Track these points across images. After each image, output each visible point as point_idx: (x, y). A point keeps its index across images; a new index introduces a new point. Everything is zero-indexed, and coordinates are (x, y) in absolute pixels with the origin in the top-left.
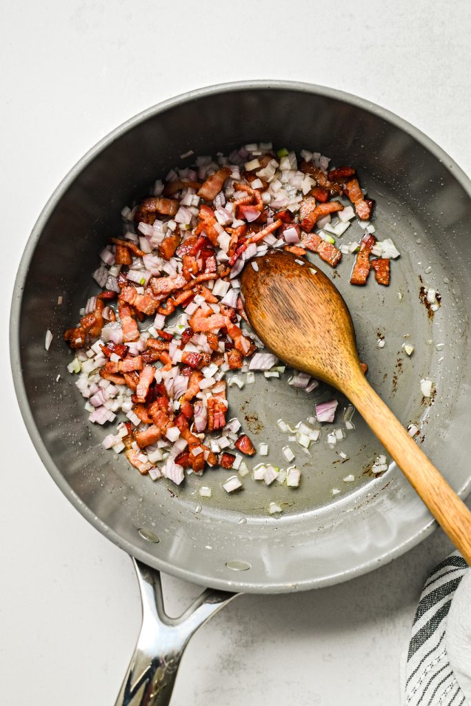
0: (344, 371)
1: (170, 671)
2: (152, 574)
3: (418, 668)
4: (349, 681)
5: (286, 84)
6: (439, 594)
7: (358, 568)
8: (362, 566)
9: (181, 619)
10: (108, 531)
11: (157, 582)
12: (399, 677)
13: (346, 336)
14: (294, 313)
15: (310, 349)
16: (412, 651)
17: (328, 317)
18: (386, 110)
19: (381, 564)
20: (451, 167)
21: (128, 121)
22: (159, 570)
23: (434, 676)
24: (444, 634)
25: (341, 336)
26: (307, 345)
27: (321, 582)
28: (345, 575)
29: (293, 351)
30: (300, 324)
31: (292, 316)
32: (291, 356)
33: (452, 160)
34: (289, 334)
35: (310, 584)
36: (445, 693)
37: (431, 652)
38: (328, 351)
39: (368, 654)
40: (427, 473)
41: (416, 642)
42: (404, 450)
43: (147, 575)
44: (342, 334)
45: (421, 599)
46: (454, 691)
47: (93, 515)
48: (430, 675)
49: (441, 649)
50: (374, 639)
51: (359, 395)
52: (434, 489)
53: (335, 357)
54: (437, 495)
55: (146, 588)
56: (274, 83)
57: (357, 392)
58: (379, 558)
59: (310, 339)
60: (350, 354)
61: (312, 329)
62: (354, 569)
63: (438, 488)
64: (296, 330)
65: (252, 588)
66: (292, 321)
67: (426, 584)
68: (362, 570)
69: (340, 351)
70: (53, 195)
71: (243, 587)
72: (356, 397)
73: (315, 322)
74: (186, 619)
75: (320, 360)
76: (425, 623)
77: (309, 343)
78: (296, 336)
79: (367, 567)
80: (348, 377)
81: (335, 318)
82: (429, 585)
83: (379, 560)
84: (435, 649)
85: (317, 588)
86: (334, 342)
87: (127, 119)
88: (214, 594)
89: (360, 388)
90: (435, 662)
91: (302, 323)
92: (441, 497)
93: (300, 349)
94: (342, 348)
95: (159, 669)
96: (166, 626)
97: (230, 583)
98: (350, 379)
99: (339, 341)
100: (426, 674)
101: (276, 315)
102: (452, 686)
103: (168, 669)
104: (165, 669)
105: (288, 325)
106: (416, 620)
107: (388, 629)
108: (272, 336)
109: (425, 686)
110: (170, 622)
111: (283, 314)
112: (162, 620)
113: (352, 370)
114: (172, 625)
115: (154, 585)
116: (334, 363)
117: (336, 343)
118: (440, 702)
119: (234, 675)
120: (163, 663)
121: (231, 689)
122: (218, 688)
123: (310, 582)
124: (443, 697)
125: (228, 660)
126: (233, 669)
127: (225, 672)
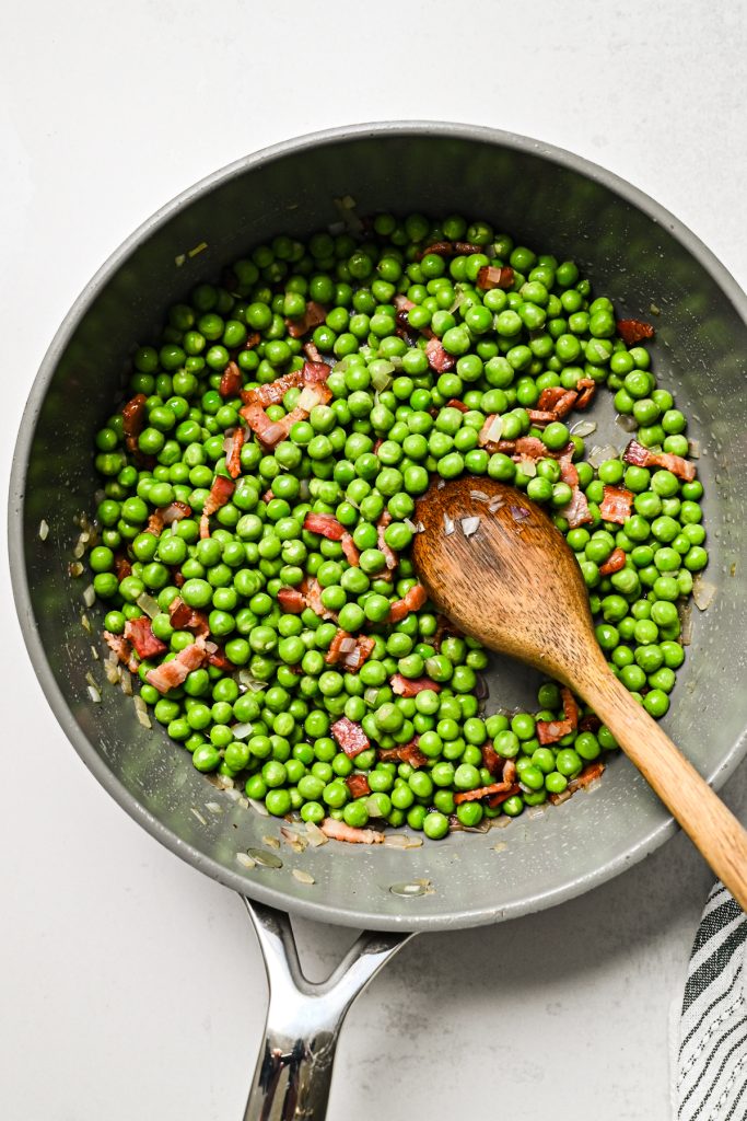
0: (577, 651)
1: (321, 1066)
2: (277, 917)
3: (699, 1024)
4: (589, 1045)
6: (732, 909)
7: (595, 873)
8: (603, 869)
9: (329, 983)
10: (200, 860)
11: (285, 929)
12: (668, 1039)
13: (578, 598)
14: (497, 559)
15: (522, 615)
16: (689, 998)
17: (550, 568)
19: (631, 863)
20: (672, 227)
22: (286, 911)
23: (724, 1037)
24: (739, 970)
25: (571, 598)
26: (517, 609)
27: (540, 901)
28: (576, 887)
29: (493, 620)
30: (506, 576)
31: (493, 564)
32: (489, 626)
33: (673, 216)
34: (487, 591)
35: (524, 906)
36: (740, 1065)
37: (719, 999)
38: (552, 619)
39: (617, 1004)
40: (715, 814)
41: (696, 985)
42: (676, 776)
43: (270, 921)
44: (573, 594)
45: (703, 917)
47: (175, 837)
48: (717, 1036)
49: (735, 994)
50: (627, 980)
51: (603, 690)
52: (727, 839)
53: (562, 629)
54: (732, 847)
55: (270, 941)
56: (378, 127)
57: (598, 684)
58: (627, 854)
59: (523, 599)
60: (585, 626)
61: (526, 584)
62: (590, 876)
63: (734, 837)
64: (499, 584)
65: (435, 923)
66: (493, 571)
67: (711, 894)
68: (602, 875)
69: (570, 619)
71: (420, 921)
72: (596, 692)
73: (530, 573)
74: (337, 983)
75: (538, 634)
76: (709, 955)
77: (521, 605)
78: (498, 593)
79: (610, 870)
80: (582, 661)
81: (560, 569)
82: (715, 895)
83: (628, 857)
84: (725, 995)
85: (535, 911)
86: (561, 606)
88: (374, 938)
89: (602, 677)
90: (725, 1016)
91: (510, 574)
92: (740, 852)
93: (503, 615)
94: (572, 616)
95: (304, 1064)
96: (306, 998)
97: (398, 919)
98: (587, 663)
99: (569, 605)
100: (711, 1033)
101: (466, 561)
103: (317, 1063)
104: (313, 1065)
105: (485, 576)
106: (695, 950)
107: (648, 965)
108: (458, 595)
109: (710, 1053)
110: (313, 989)
111: (478, 560)
112: (299, 988)
113: (589, 649)
114: (317, 995)
115: (281, 935)
116: (561, 638)
117: (564, 607)
118: (733, 1077)
119: (408, 1036)
120: (309, 1054)
121: (404, 1058)
122: (383, 1055)
123: (523, 903)
124: (737, 1070)
125: (400, 1013)
126: (407, 1026)
127: (395, 1031)
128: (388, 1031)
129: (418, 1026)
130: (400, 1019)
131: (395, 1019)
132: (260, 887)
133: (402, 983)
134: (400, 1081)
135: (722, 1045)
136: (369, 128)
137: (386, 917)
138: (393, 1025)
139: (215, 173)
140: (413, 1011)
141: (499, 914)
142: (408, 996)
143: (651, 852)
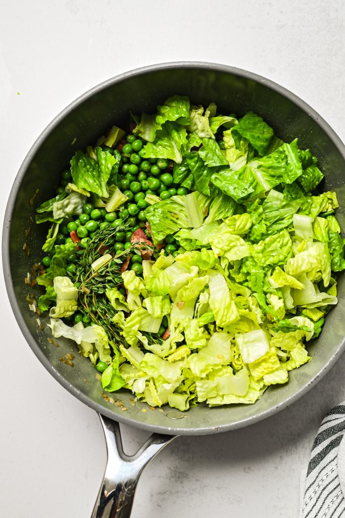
1: (129, 494)
2: (113, 424)
3: (314, 482)
5: (195, 64)
6: (334, 430)
7: (262, 414)
8: (265, 412)
9: (136, 456)
10: (80, 395)
11: (117, 430)
12: (300, 488)
16: (310, 469)
18: (268, 80)
19: (280, 410)
20: (317, 119)
21: (81, 96)
22: (118, 421)
23: (325, 488)
27: (236, 425)
28: (253, 419)
33: (318, 114)
35: (228, 427)
36: (332, 502)
39: (276, 468)
41: (314, 463)
43: (110, 426)
46: (339, 500)
47: (69, 383)
48: (322, 488)
55: (110, 435)
56: (186, 64)
62: (260, 415)
65: (186, 432)
67: (324, 421)
68: (265, 415)
70: (29, 152)
71: (179, 431)
74: (139, 456)
76: (321, 449)
79: (269, 413)
82: (326, 422)
83: (277, 407)
85: (233, 429)
87: (81, 95)
88: (158, 437)
90: (324, 478)
95: (121, 493)
96: (124, 462)
97: (169, 429)
100: (319, 486)
102: (337, 496)
103: (127, 493)
104: (125, 493)
109: (318, 496)
110: (128, 458)
112: (121, 458)
114: (129, 461)
115: (115, 432)
118: (329, 508)
119: (179, 482)
120: (124, 488)
121: (178, 492)
122: (168, 491)
123: (228, 425)
124: (331, 504)
125: (175, 471)
126: (179, 477)
127: (173, 479)
128: (170, 479)
129: (184, 477)
130: (175, 474)
131: (173, 474)
132: (107, 410)
133: (177, 457)
134: (175, 503)
135: (324, 492)
136: (182, 64)
137: (164, 428)
138: (172, 477)
139: (110, 80)
140: (181, 470)
141: (216, 430)
142: (179, 463)
143: (288, 405)
